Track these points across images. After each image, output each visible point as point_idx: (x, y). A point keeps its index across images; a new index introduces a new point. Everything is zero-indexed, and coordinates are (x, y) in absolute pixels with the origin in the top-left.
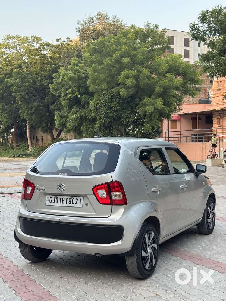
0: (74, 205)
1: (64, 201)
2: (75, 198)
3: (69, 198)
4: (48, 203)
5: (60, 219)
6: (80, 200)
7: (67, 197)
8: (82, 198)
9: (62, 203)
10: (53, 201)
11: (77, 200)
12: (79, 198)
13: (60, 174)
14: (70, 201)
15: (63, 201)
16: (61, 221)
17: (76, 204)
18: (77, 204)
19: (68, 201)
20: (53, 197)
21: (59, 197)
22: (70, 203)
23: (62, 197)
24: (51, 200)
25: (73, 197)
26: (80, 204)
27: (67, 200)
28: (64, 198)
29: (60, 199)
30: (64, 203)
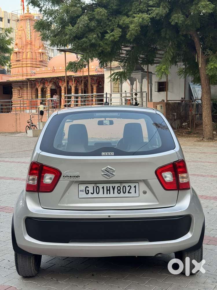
0: (127, 194)
1: (109, 190)
2: (126, 185)
3: (117, 185)
4: (83, 195)
5: (109, 215)
6: (135, 187)
7: (114, 185)
8: (137, 185)
9: (107, 193)
10: (91, 191)
11: (130, 187)
12: (133, 185)
13: (103, 153)
14: (120, 190)
15: (107, 190)
16: (111, 217)
17: (129, 192)
18: (131, 193)
19: (116, 190)
20: (91, 188)
21: (101, 186)
22: (119, 192)
23: (105, 185)
24: (88, 190)
25: (124, 185)
26: (135, 193)
27: (114, 189)
28: (110, 187)
29: (103, 188)
30: (110, 193)
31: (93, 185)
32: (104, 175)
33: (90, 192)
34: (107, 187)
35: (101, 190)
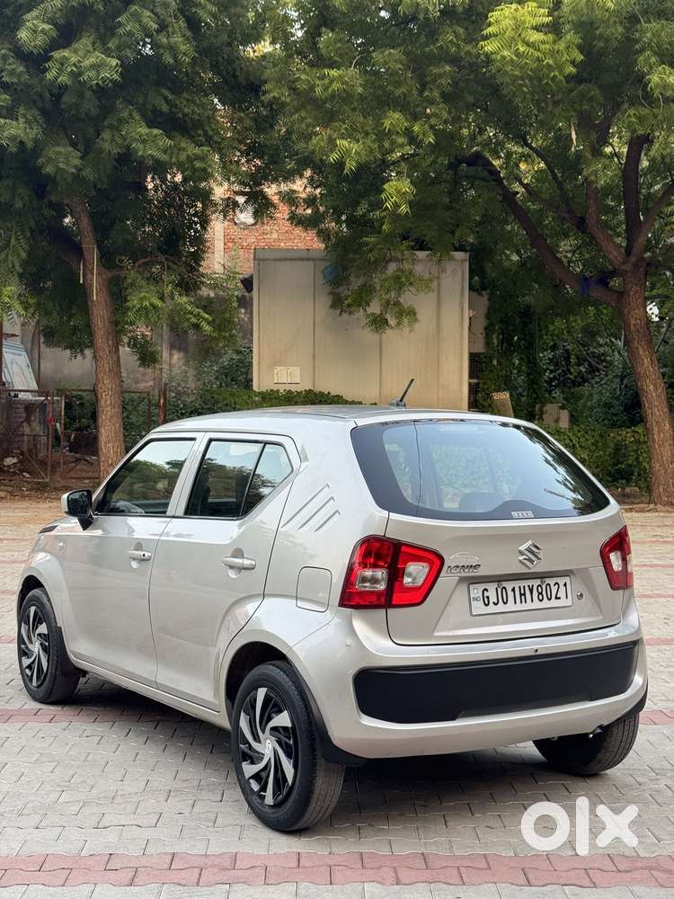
0: (554, 603)
1: (524, 594)
2: (552, 581)
3: (536, 583)
4: (479, 607)
5: (536, 647)
6: (565, 585)
7: (530, 583)
8: (567, 580)
9: (521, 602)
10: (493, 599)
11: (557, 586)
12: (561, 581)
13: (515, 514)
14: (541, 593)
15: (521, 595)
16: (539, 653)
17: (556, 598)
18: (559, 598)
19: (535, 594)
20: (492, 588)
21: (509, 586)
22: (541, 597)
23: (517, 584)
24: (488, 597)
25: (548, 581)
26: (567, 597)
27: (531, 591)
28: (524, 587)
29: (513, 590)
30: (526, 602)
31: (495, 585)
32: (525, 561)
33: (491, 602)
34: (520, 587)
35: (511, 594)
